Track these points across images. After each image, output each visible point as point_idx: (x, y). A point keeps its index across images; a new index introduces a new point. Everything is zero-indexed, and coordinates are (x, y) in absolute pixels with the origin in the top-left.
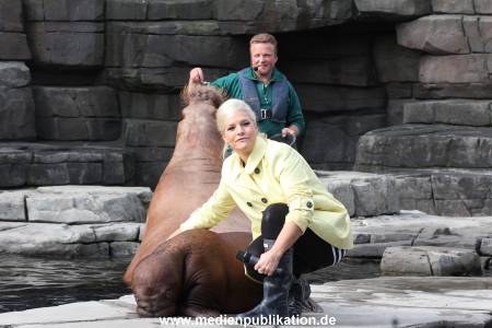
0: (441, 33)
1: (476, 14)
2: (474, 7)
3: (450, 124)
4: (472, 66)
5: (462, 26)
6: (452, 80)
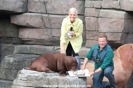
0: (33, 20)
1: (47, 13)
2: (46, 11)
3: (38, 55)
4: (46, 33)
5: (42, 18)
6: (37, 38)
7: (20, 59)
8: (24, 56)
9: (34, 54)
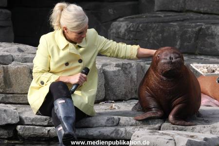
7: (141, 25)
8: (165, 16)
9: (192, 11)
